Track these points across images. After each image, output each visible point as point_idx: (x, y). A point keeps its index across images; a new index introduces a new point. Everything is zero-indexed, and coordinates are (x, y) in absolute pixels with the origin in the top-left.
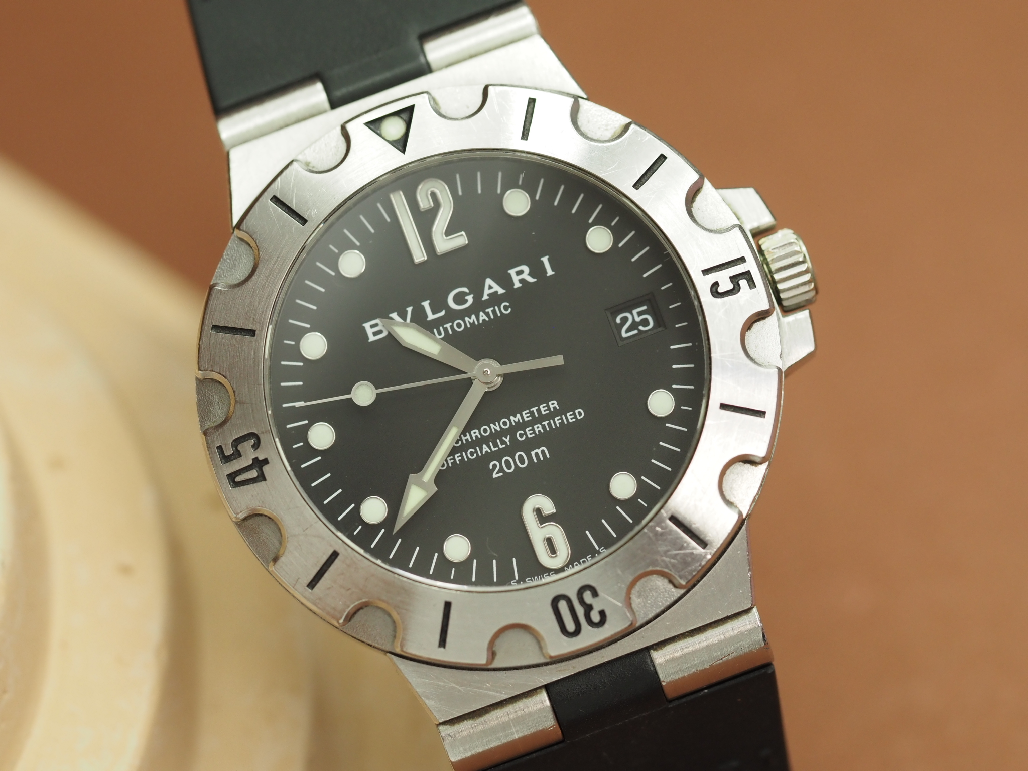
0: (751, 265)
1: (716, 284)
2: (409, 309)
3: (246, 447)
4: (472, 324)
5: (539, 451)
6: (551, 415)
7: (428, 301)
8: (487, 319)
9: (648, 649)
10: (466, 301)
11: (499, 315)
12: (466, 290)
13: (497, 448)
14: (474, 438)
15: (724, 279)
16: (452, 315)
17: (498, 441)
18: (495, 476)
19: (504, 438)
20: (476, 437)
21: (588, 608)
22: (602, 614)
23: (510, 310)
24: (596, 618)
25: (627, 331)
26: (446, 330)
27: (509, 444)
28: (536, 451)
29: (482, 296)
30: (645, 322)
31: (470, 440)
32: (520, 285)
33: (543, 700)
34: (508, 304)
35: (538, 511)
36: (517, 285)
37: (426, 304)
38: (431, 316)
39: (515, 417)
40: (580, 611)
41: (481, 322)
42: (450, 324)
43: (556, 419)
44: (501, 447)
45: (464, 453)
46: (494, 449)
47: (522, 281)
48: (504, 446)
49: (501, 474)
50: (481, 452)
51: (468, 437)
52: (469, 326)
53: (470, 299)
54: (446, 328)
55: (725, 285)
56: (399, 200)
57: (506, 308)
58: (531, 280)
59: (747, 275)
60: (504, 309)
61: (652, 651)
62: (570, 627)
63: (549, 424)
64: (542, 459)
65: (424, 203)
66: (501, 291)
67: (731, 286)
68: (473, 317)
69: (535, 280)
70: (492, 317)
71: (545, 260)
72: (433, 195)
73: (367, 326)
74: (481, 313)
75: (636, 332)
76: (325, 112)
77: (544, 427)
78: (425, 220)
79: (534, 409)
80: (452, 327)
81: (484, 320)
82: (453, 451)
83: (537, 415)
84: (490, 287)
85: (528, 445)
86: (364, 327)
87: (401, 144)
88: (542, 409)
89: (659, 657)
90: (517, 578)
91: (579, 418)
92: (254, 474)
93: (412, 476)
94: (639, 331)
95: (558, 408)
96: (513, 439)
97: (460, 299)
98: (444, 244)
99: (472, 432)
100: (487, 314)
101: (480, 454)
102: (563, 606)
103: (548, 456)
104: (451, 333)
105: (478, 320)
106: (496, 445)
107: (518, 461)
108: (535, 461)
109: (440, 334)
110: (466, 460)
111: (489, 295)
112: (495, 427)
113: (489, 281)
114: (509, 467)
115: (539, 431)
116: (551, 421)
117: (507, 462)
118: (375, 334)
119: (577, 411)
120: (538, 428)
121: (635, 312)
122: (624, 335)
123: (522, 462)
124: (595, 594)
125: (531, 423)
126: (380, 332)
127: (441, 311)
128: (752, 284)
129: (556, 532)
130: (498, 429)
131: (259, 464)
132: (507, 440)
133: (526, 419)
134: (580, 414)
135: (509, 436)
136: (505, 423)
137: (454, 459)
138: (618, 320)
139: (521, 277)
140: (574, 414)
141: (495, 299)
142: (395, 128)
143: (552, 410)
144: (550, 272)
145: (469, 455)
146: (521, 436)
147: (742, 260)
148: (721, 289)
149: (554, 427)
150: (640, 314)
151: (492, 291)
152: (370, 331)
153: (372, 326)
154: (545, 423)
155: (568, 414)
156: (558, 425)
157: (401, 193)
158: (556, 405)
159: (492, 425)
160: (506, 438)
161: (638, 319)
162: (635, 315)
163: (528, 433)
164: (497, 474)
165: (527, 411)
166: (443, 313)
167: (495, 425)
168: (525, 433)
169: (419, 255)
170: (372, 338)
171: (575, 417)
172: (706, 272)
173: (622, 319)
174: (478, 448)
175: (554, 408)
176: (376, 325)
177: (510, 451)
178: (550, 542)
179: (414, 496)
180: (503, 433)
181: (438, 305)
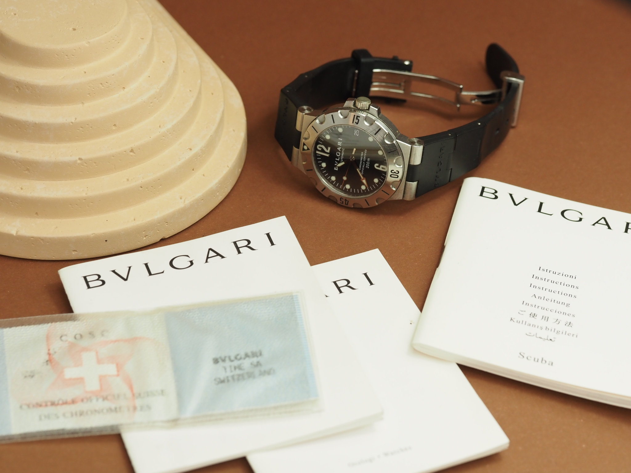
1: (356, 122)
2: (336, 162)
3: (342, 200)
5: (368, 160)
12: (337, 152)
13: (364, 165)
15: (356, 121)
16: (340, 156)
18: (368, 168)
21: (395, 172)
22: (397, 171)
24: (397, 172)
26: (342, 159)
33: (408, 182)
34: (343, 148)
35: (377, 166)
36: (341, 145)
37: (336, 159)
38: (339, 160)
40: (395, 174)
47: (340, 144)
52: (343, 156)
53: (339, 153)
56: (317, 152)
58: (341, 143)
61: (410, 164)
62: (397, 176)
65: (320, 149)
66: (340, 148)
68: (342, 154)
71: (339, 139)
72: (320, 147)
76: (299, 149)
78: (323, 151)
82: (361, 171)
87: (308, 149)
90: (385, 176)
93: (361, 180)
94: (358, 133)
96: (364, 162)
97: (338, 154)
98: (328, 151)
100: (343, 152)
102: (392, 176)
109: (342, 161)
110: (363, 171)
112: (361, 163)
113: (338, 149)
114: (368, 165)
122: (358, 136)
123: (368, 163)
124: (393, 170)
128: (359, 117)
129: (381, 166)
131: (346, 200)
138: (355, 135)
140: (365, 151)
141: (341, 150)
142: (305, 148)
144: (342, 139)
145: (363, 169)
147: (355, 115)
150: (356, 131)
152: (336, 169)
163: (364, 159)
166: (339, 158)
169: (328, 155)
170: (337, 170)
172: (353, 123)
174: (363, 167)
177: (366, 163)
178: (382, 168)
179: (364, 181)
180: (362, 163)
181: (337, 158)
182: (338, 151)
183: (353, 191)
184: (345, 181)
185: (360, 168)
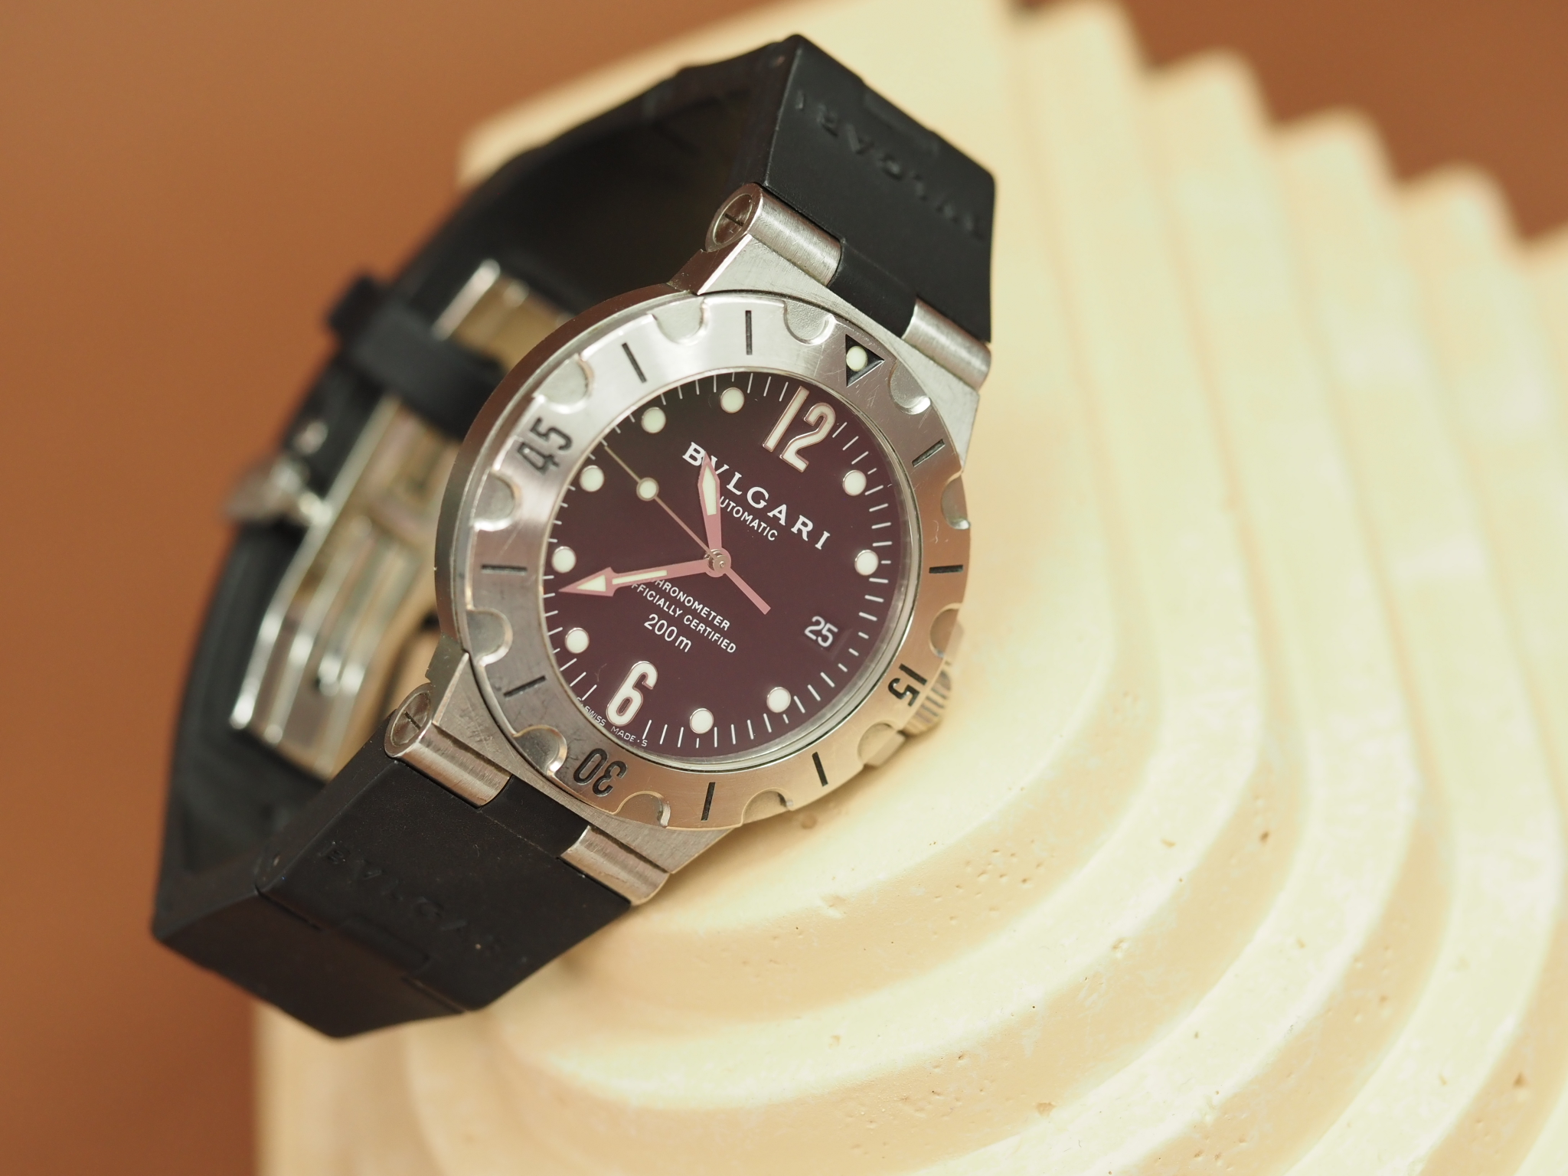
2: (726, 467)
4: (745, 521)
5: (685, 641)
6: (717, 629)
7: (741, 476)
8: (756, 528)
9: (590, 826)
10: (759, 503)
11: (765, 534)
12: (767, 496)
13: (667, 610)
15: (904, 682)
16: (741, 501)
17: (673, 607)
18: (646, 624)
19: (678, 609)
20: (666, 589)
21: (607, 775)
23: (773, 539)
25: (811, 632)
26: (729, 504)
27: (676, 615)
28: (684, 639)
29: (770, 512)
30: (825, 639)
31: (660, 586)
32: (796, 532)
33: (503, 782)
34: (776, 534)
35: (643, 677)
36: (795, 530)
37: (738, 476)
38: (731, 487)
39: (699, 605)
40: (600, 773)
41: (751, 525)
42: (735, 505)
43: (717, 635)
44: (670, 612)
45: (648, 590)
46: (665, 608)
47: (800, 531)
48: (672, 614)
49: (650, 628)
50: (657, 601)
51: (662, 583)
52: (742, 519)
53: (763, 504)
54: (730, 504)
55: (900, 687)
56: (801, 395)
57: (773, 535)
58: (805, 536)
60: (771, 534)
61: (590, 829)
63: (710, 633)
64: (681, 648)
66: (782, 522)
67: (902, 691)
68: (751, 517)
69: (807, 540)
70: (760, 531)
71: (826, 535)
72: (821, 418)
73: (694, 446)
74: (757, 521)
75: (814, 637)
76: (820, 280)
77: (705, 630)
78: (799, 426)
79: (713, 614)
80: (733, 507)
81: (753, 527)
82: (651, 585)
83: (710, 619)
84: (780, 512)
85: (685, 631)
86: (691, 445)
88: (717, 619)
89: (587, 835)
90: (583, 699)
91: (728, 650)
92: (540, 461)
93: (609, 570)
94: (817, 640)
95: (726, 629)
96: (681, 616)
97: (757, 497)
98: (790, 456)
100: (759, 525)
101: (655, 602)
103: (686, 651)
104: (729, 510)
105: (751, 522)
106: (669, 607)
107: (668, 632)
108: (676, 644)
109: (722, 503)
110: (644, 595)
111: (774, 515)
112: (682, 597)
113: (784, 508)
114: (660, 629)
115: (700, 630)
116: (713, 632)
117: (662, 625)
118: (692, 457)
119: (732, 645)
121: (829, 626)
122: (807, 632)
123: (669, 636)
124: (621, 773)
125: (702, 620)
127: (739, 491)
128: (912, 703)
129: (637, 700)
130: (682, 600)
131: (551, 461)
132: (678, 612)
133: (702, 614)
135: (681, 611)
136: (689, 601)
138: (814, 619)
139: (802, 528)
140: (729, 644)
143: (722, 626)
144: (819, 546)
145: (649, 595)
146: (688, 620)
147: (924, 682)
148: (895, 686)
149: (710, 637)
150: (829, 630)
151: (778, 515)
152: (691, 451)
153: (696, 450)
154: (709, 629)
155: (726, 640)
156: (713, 640)
157: (807, 396)
158: (727, 626)
159: (682, 593)
161: (825, 632)
162: (825, 628)
163: (693, 623)
164: (649, 625)
165: (708, 610)
166: (739, 493)
167: (683, 595)
168: (691, 622)
169: (771, 443)
170: (686, 457)
171: (727, 647)
173: (817, 621)
174: (658, 596)
175: (724, 627)
176: (698, 452)
177: (672, 621)
178: (627, 702)
179: (596, 584)
180: (681, 605)
181: (743, 485)
182: (772, 504)
185: (668, 586)
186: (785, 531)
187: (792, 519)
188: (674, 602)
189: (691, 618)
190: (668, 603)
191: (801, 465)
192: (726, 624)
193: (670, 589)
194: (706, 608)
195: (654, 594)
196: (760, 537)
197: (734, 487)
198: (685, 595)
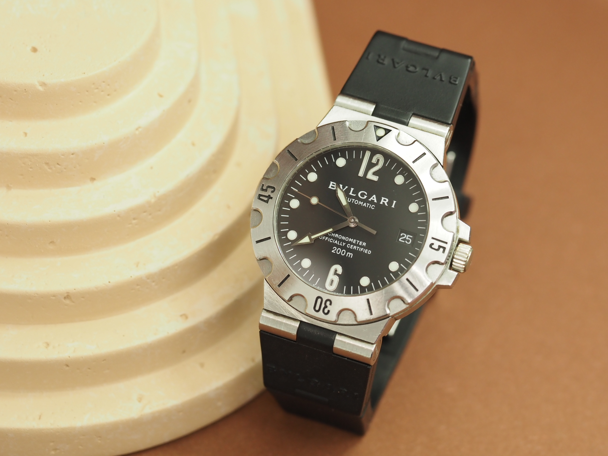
0: (448, 247)
1: (433, 244)
2: (347, 187)
3: (270, 190)
4: (360, 205)
5: (350, 254)
6: (361, 247)
7: (353, 189)
9: (336, 333)
10: (364, 197)
11: (370, 207)
12: (366, 193)
13: (339, 244)
14: (335, 237)
15: (436, 244)
16: (357, 198)
17: (341, 242)
19: (343, 243)
20: (336, 237)
21: (326, 307)
22: (329, 311)
23: (374, 208)
24: (326, 311)
25: (401, 240)
26: (352, 200)
27: (343, 245)
28: (349, 253)
29: (369, 199)
30: (408, 241)
32: (382, 204)
33: (297, 325)
34: (374, 206)
35: (336, 271)
36: (381, 203)
37: (352, 189)
38: (351, 194)
39: (351, 239)
40: (323, 306)
41: (363, 206)
43: (362, 249)
44: (341, 245)
46: (338, 244)
47: (383, 203)
48: (342, 245)
50: (334, 242)
52: (359, 204)
53: (365, 197)
55: (436, 246)
56: (368, 154)
57: (373, 207)
58: (386, 204)
59: (444, 248)
60: (372, 207)
61: (337, 334)
62: (317, 308)
63: (359, 249)
64: (349, 257)
65: (374, 161)
66: (376, 201)
67: (437, 248)
68: (362, 203)
70: (367, 207)
71: (395, 202)
72: (378, 160)
73: (332, 183)
74: (365, 203)
75: (404, 242)
76: (369, 115)
77: (357, 248)
78: (370, 165)
79: (358, 241)
80: (354, 201)
81: (364, 206)
82: (326, 235)
83: (357, 243)
84: (373, 198)
85: (348, 250)
86: (330, 183)
87: (379, 138)
88: (360, 243)
89: (338, 337)
90: (316, 284)
91: (368, 253)
92: (266, 199)
93: (309, 234)
95: (365, 246)
96: (346, 245)
97: (362, 195)
98: (370, 176)
99: (336, 234)
100: (367, 205)
101: (333, 242)
102: (319, 300)
103: (351, 257)
104: (353, 202)
105: (363, 205)
106: (340, 243)
107: (342, 252)
108: (347, 256)
109: (349, 200)
110: (328, 241)
111: (371, 200)
112: (344, 238)
113: (374, 196)
114: (338, 252)
115: (355, 248)
116: (360, 248)
117: (339, 250)
118: (332, 187)
119: (369, 251)
120: (355, 247)
121: (408, 236)
122: (400, 240)
123: (343, 253)
124: (331, 304)
125: (354, 245)
126: (334, 187)
128: (444, 252)
129: (336, 279)
130: (344, 239)
131: (270, 197)
133: (354, 242)
134: (370, 252)
135: (345, 243)
136: (347, 239)
137: (325, 238)
138: (401, 235)
139: (384, 201)
140: (368, 251)
141: (372, 202)
142: (381, 132)
143: (363, 245)
144: (393, 206)
145: (330, 240)
146: (349, 246)
147: (446, 243)
148: (433, 246)
149: (359, 250)
150: (409, 237)
151: (373, 199)
152: (331, 185)
153: (333, 184)
154: (358, 247)
155: (366, 250)
156: (361, 251)
157: (370, 153)
158: (365, 245)
159: (343, 237)
160: (344, 243)
161: (407, 238)
162: (407, 237)
163: (351, 246)
164: (334, 251)
165: (356, 240)
166: (355, 195)
168: (350, 246)
169: (361, 174)
170: (330, 187)
171: (367, 252)
172: (433, 238)
173: (403, 235)
174: (334, 240)
175: (364, 245)
176: (334, 184)
177: (342, 248)
178: (332, 281)
179: (306, 240)
180: (344, 241)
181: (355, 192)
182: (369, 196)
183: (286, 212)
184: (309, 200)
185: (333, 235)
186: (378, 205)
187: (379, 200)
188: (341, 240)
189: (350, 245)
190: (339, 242)
191: (375, 178)
192: (364, 244)
193: (338, 236)
194: (354, 240)
195: (332, 240)
196: (368, 209)
197: (352, 193)
198: (345, 237)
